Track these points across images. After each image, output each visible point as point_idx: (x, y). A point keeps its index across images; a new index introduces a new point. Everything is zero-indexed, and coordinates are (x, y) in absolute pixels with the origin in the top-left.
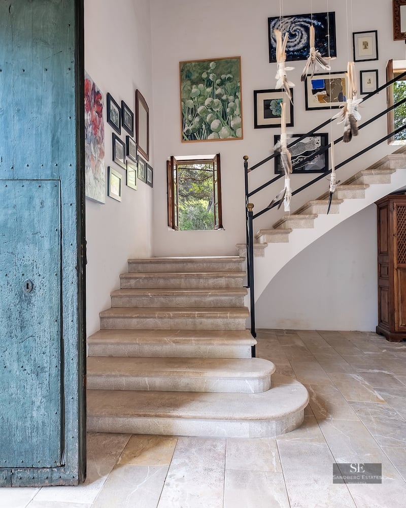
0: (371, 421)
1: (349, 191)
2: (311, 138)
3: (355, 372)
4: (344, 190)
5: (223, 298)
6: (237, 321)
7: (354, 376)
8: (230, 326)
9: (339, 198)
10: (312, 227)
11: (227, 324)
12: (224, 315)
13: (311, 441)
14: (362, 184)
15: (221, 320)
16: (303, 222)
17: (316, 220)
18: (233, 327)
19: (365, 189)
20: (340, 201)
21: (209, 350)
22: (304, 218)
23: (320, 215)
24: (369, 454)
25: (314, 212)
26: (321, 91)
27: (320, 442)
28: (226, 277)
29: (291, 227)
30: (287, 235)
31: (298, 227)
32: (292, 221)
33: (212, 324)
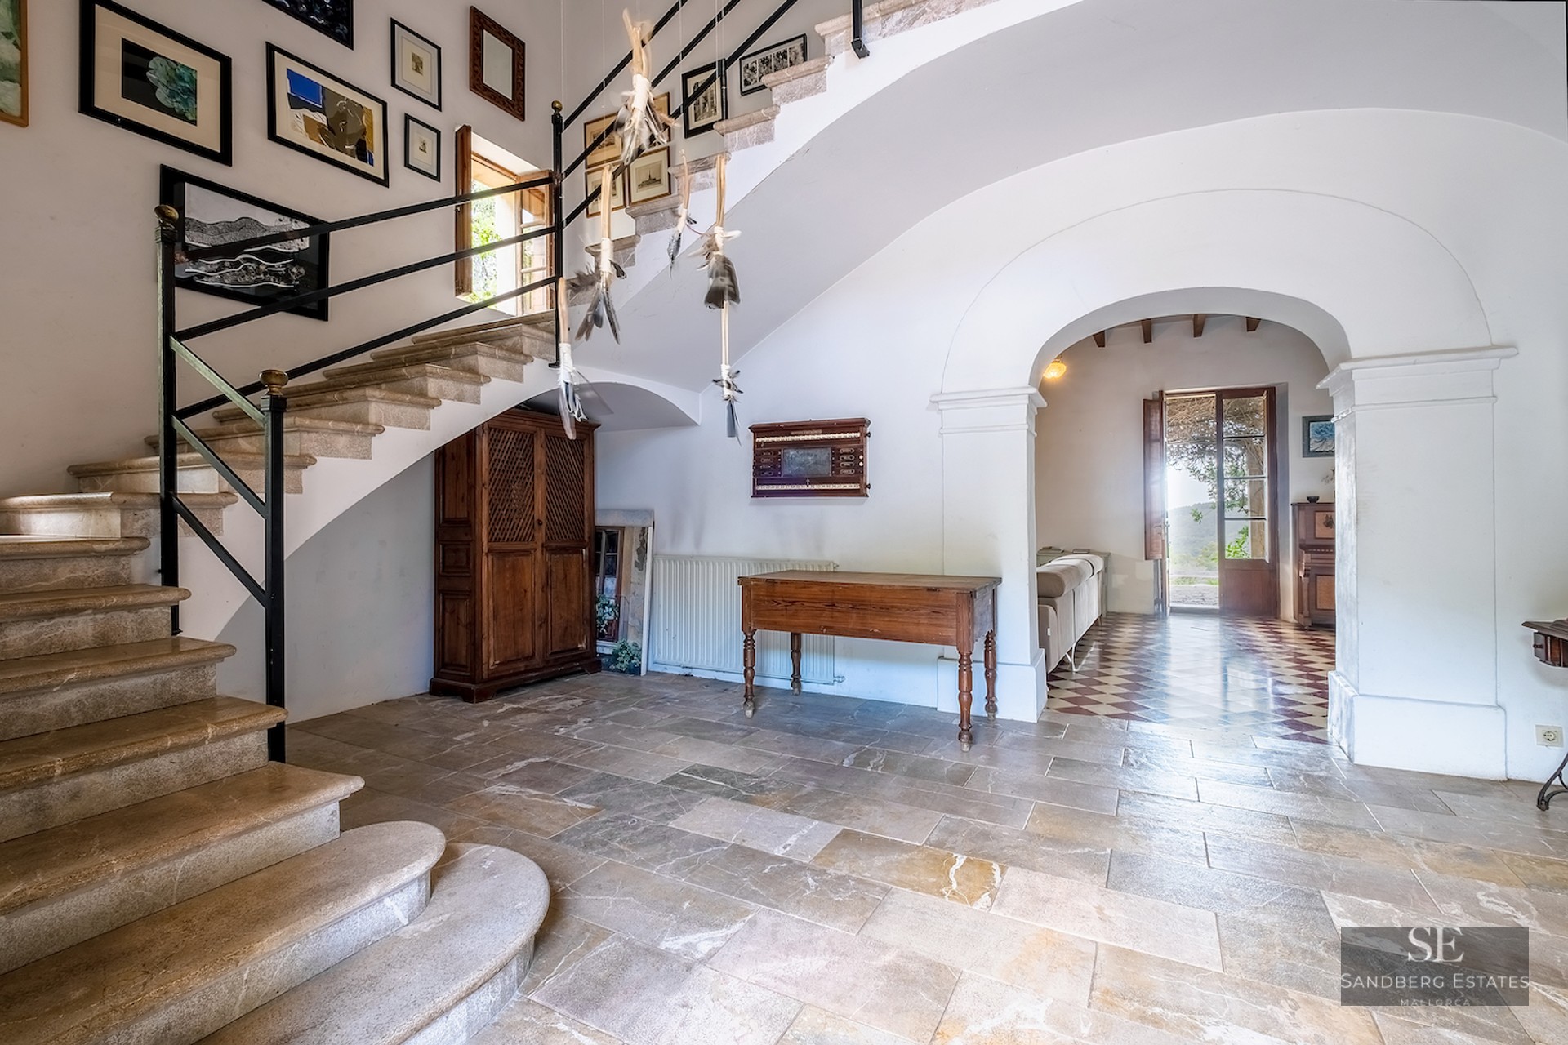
0: (622, 851)
1: (451, 382)
2: (282, 217)
3: (490, 783)
4: (442, 377)
5: (128, 684)
6: (237, 743)
7: (496, 789)
8: (208, 768)
9: (430, 395)
10: (366, 454)
11: (198, 765)
12: (195, 737)
13: (588, 947)
14: (472, 370)
15: (174, 757)
16: (342, 441)
17: (376, 441)
18: (219, 769)
19: (481, 384)
20: (434, 402)
21: (185, 870)
22: (346, 432)
23: (389, 430)
24: (687, 904)
25: (373, 418)
26: (313, 109)
27: (604, 940)
28: (96, 610)
29: (310, 452)
30: (297, 472)
31: (332, 452)
32: (313, 435)
33: (130, 782)
